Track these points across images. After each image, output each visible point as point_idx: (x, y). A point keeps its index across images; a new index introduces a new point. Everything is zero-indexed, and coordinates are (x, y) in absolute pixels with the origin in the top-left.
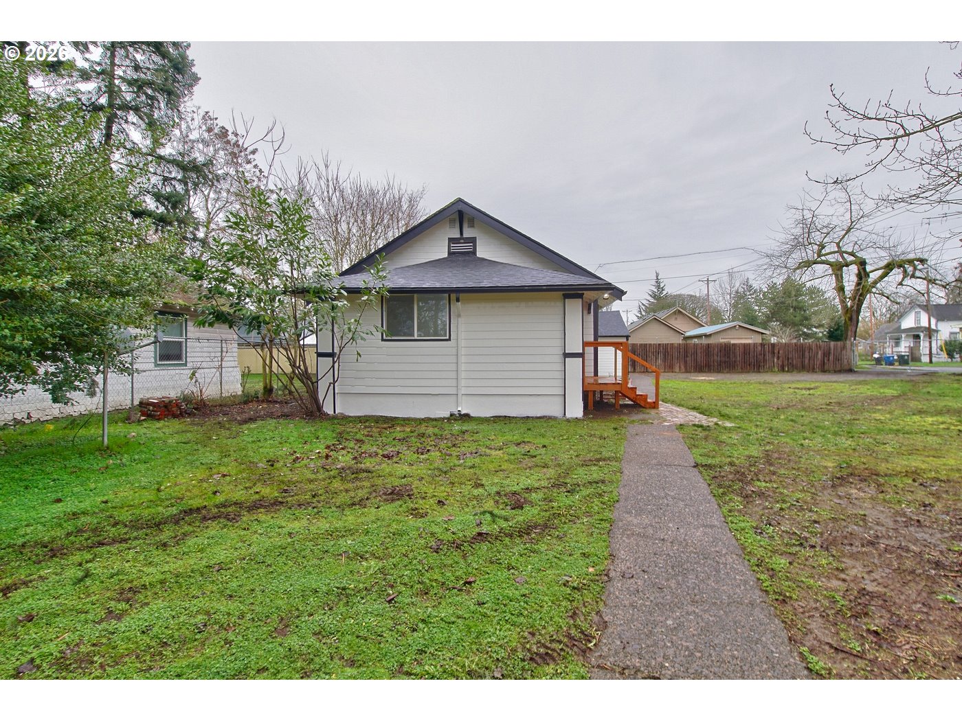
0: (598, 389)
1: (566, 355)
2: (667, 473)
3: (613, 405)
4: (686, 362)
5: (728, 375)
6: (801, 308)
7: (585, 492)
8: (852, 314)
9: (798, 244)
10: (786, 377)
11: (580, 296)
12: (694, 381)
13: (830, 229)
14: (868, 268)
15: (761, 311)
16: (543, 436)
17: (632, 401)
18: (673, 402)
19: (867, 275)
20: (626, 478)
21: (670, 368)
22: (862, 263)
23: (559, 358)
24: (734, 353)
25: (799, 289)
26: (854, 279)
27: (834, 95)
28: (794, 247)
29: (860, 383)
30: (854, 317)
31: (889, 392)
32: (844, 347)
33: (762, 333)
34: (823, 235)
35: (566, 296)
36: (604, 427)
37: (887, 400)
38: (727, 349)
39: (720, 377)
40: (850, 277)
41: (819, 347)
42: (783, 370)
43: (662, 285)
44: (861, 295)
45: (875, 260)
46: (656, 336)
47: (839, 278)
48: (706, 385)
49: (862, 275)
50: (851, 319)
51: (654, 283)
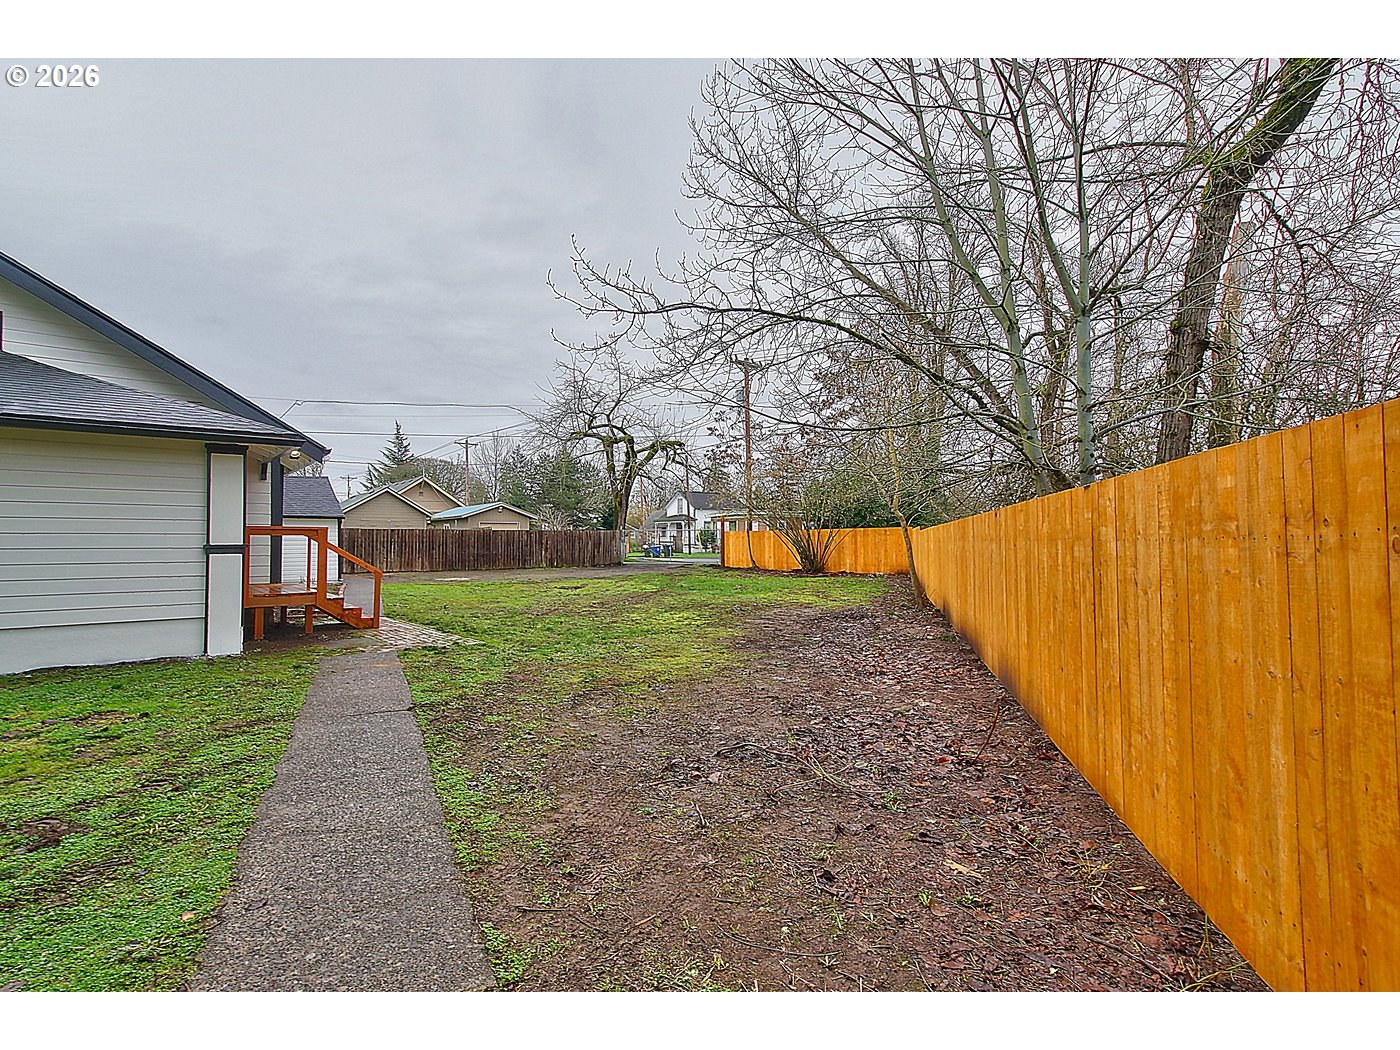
0: (276, 605)
1: (209, 549)
2: (366, 726)
3: (302, 629)
4: (431, 556)
5: (487, 574)
6: (577, 489)
7: (210, 783)
8: (622, 498)
9: (569, 410)
10: (555, 574)
11: (242, 451)
12: (440, 583)
13: (601, 398)
14: (636, 448)
15: (531, 488)
16: (148, 696)
17: (338, 620)
18: (403, 617)
19: (635, 454)
20: (296, 745)
21: (408, 566)
22: (631, 441)
23: (197, 556)
24: (495, 544)
25: (572, 466)
26: (623, 457)
27: (576, 248)
28: (565, 413)
29: (626, 579)
30: (624, 502)
31: (649, 588)
32: (614, 537)
33: (531, 518)
34: (594, 404)
35: (212, 449)
36: (278, 668)
37: (646, 597)
38: (487, 538)
39: (475, 576)
40: (620, 456)
41: (589, 536)
42: (552, 566)
43: (405, 443)
44: (629, 477)
45: (642, 437)
46: (388, 519)
47: (610, 456)
48: (458, 590)
49: (631, 454)
50: (620, 504)
51: (393, 438)
